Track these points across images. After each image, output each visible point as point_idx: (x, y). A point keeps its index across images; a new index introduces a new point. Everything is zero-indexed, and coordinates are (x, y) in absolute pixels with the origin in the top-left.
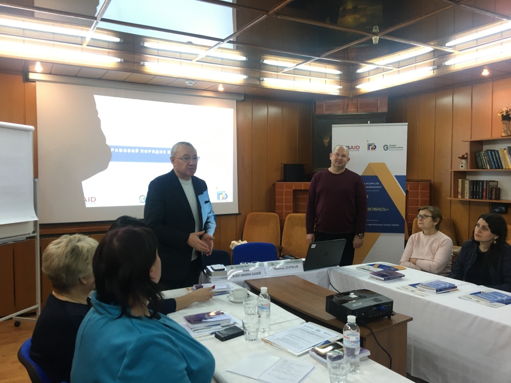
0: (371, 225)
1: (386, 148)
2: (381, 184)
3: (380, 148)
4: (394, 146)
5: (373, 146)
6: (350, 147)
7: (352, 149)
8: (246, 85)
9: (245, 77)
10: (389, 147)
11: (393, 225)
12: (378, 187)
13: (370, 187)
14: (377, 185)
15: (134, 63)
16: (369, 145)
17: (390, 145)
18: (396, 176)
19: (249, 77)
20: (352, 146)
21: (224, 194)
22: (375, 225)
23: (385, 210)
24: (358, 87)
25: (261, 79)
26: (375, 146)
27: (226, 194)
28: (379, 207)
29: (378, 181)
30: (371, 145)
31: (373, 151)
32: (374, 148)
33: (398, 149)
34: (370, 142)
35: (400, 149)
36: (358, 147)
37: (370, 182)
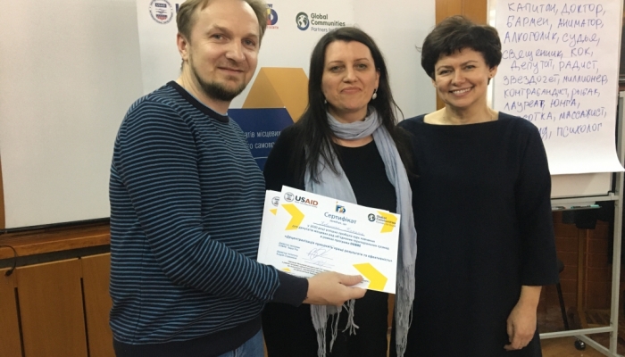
1: (303, 21)
5: (268, 12)
10: (310, 19)
17: (314, 16)
26: (274, 13)
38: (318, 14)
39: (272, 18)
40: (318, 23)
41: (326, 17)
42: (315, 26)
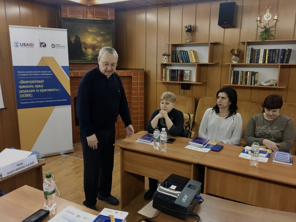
0: (48, 101)
1: (53, 46)
2: (52, 72)
3: (49, 46)
4: (58, 45)
5: (44, 44)
6: (26, 44)
7: (28, 46)
10: (55, 45)
11: (63, 100)
12: (50, 74)
13: (45, 74)
14: (49, 73)
16: (41, 43)
17: (56, 45)
18: (62, 67)
20: (27, 44)
22: (50, 101)
23: (57, 90)
26: (45, 44)
28: (52, 89)
29: (50, 70)
30: (42, 44)
31: (44, 48)
32: (45, 46)
33: (61, 47)
34: (42, 41)
35: (63, 47)
36: (32, 45)
37: (44, 71)
38: (57, 44)
39: (45, 45)
40: (57, 46)
41: (60, 45)
42: (57, 47)
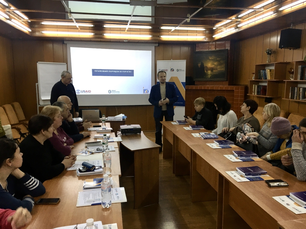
8: (152, 40)
9: (151, 36)
15: (100, 34)
19: (153, 36)
21: (147, 90)
24: (214, 36)
25: (160, 36)
27: (148, 91)
